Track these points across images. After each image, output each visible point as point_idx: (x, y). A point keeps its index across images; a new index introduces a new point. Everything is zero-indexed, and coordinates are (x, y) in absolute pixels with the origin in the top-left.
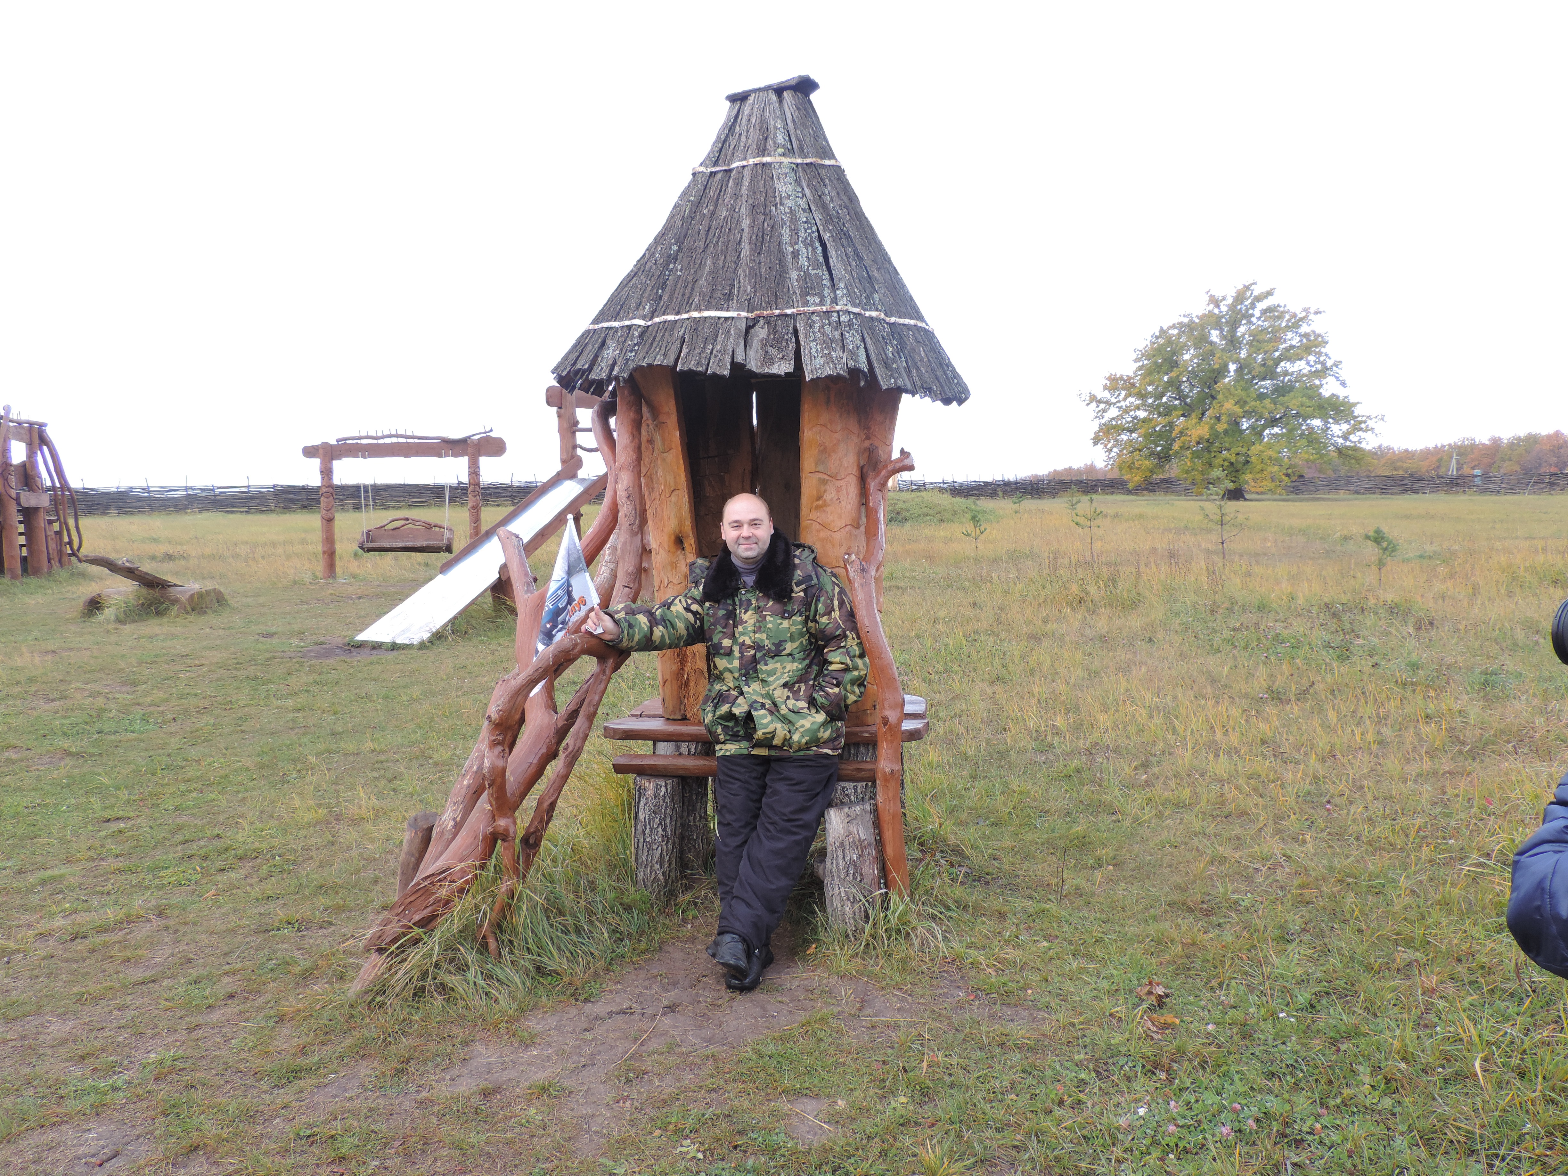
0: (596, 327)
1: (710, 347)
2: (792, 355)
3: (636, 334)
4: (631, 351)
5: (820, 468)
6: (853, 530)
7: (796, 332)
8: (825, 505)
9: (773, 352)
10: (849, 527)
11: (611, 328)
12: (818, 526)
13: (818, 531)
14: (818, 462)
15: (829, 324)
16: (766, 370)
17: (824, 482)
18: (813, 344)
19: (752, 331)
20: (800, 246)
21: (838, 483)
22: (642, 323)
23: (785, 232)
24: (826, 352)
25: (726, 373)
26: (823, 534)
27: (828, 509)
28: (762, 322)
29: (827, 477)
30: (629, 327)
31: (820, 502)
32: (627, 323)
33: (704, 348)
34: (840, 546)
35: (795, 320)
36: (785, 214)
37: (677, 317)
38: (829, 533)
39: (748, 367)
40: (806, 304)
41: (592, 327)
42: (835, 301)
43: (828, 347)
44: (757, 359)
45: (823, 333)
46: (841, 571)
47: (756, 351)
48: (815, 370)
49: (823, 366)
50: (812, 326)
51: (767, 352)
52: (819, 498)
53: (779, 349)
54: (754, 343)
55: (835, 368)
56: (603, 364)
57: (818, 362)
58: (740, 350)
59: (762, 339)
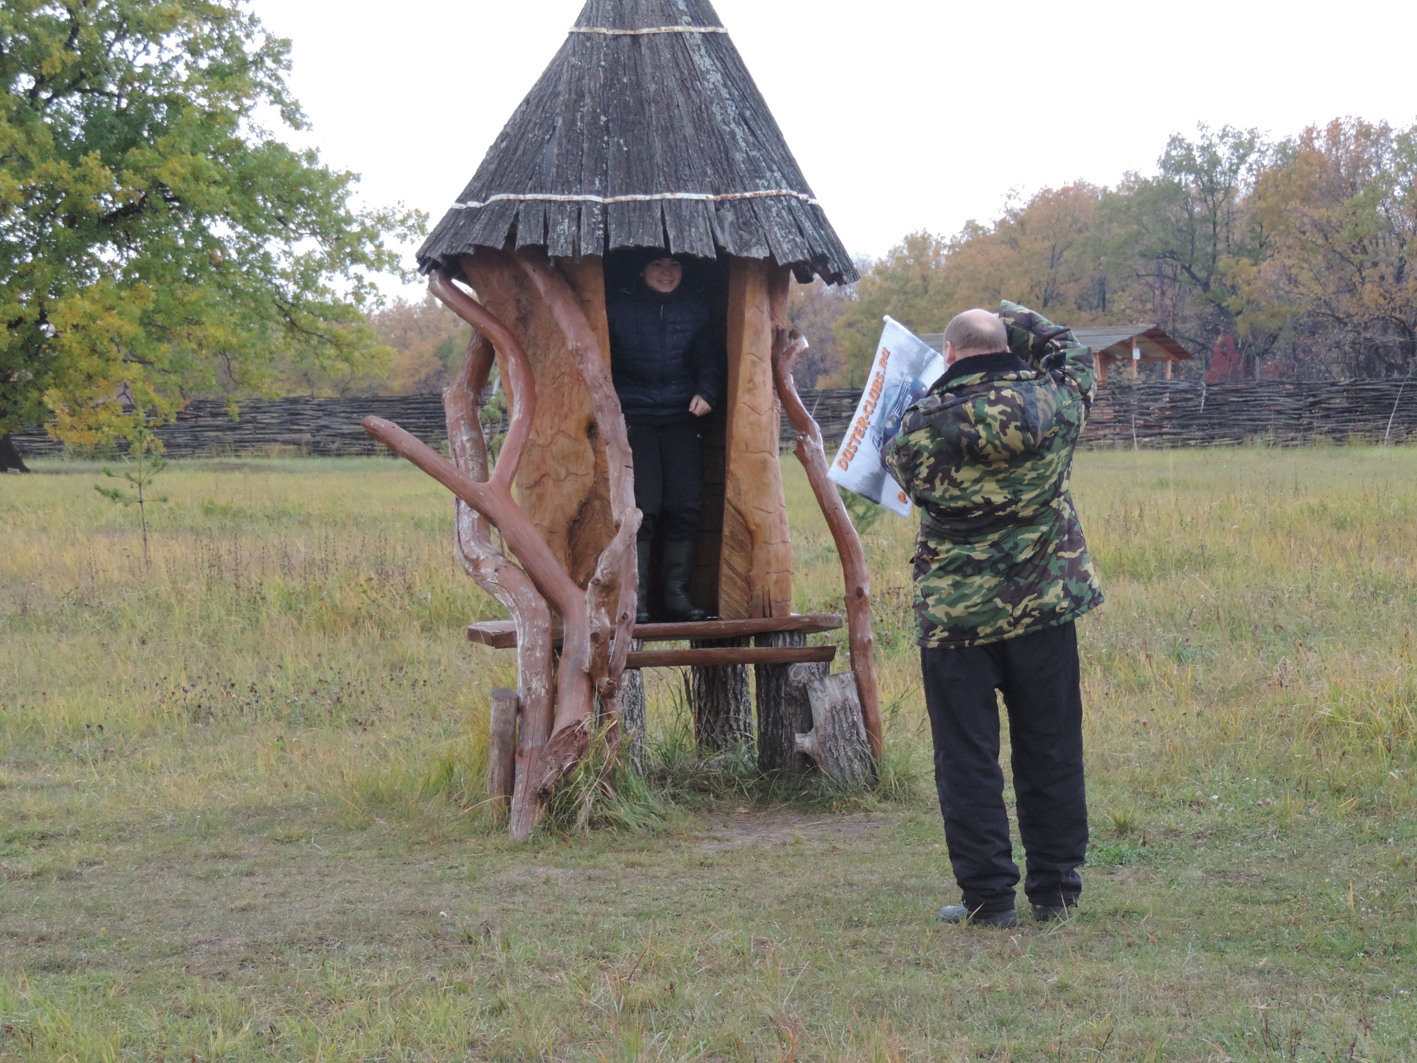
1: (694, 230)
2: (763, 239)
3: (595, 211)
4: (599, 229)
5: (754, 350)
7: (756, 215)
8: (755, 387)
9: (746, 236)
11: (550, 201)
12: (749, 410)
13: (748, 414)
14: (752, 344)
15: (783, 209)
16: (745, 254)
17: (754, 364)
18: (776, 229)
19: (722, 214)
20: (733, 126)
21: (763, 366)
22: (599, 199)
23: (715, 109)
24: (790, 237)
25: (715, 256)
26: (753, 417)
27: (756, 392)
28: (727, 205)
29: (756, 359)
30: (579, 204)
31: (751, 385)
33: (690, 231)
35: (753, 204)
36: (711, 90)
37: (648, 197)
38: (757, 416)
39: (728, 250)
40: (757, 188)
42: (778, 185)
43: (790, 232)
44: (734, 243)
45: (782, 218)
46: (767, 456)
47: (731, 234)
48: (785, 255)
49: (791, 251)
50: (770, 210)
51: (741, 236)
52: (751, 380)
53: (751, 233)
54: (726, 225)
55: (802, 253)
56: (562, 241)
57: (786, 247)
58: (718, 233)
59: (732, 223)
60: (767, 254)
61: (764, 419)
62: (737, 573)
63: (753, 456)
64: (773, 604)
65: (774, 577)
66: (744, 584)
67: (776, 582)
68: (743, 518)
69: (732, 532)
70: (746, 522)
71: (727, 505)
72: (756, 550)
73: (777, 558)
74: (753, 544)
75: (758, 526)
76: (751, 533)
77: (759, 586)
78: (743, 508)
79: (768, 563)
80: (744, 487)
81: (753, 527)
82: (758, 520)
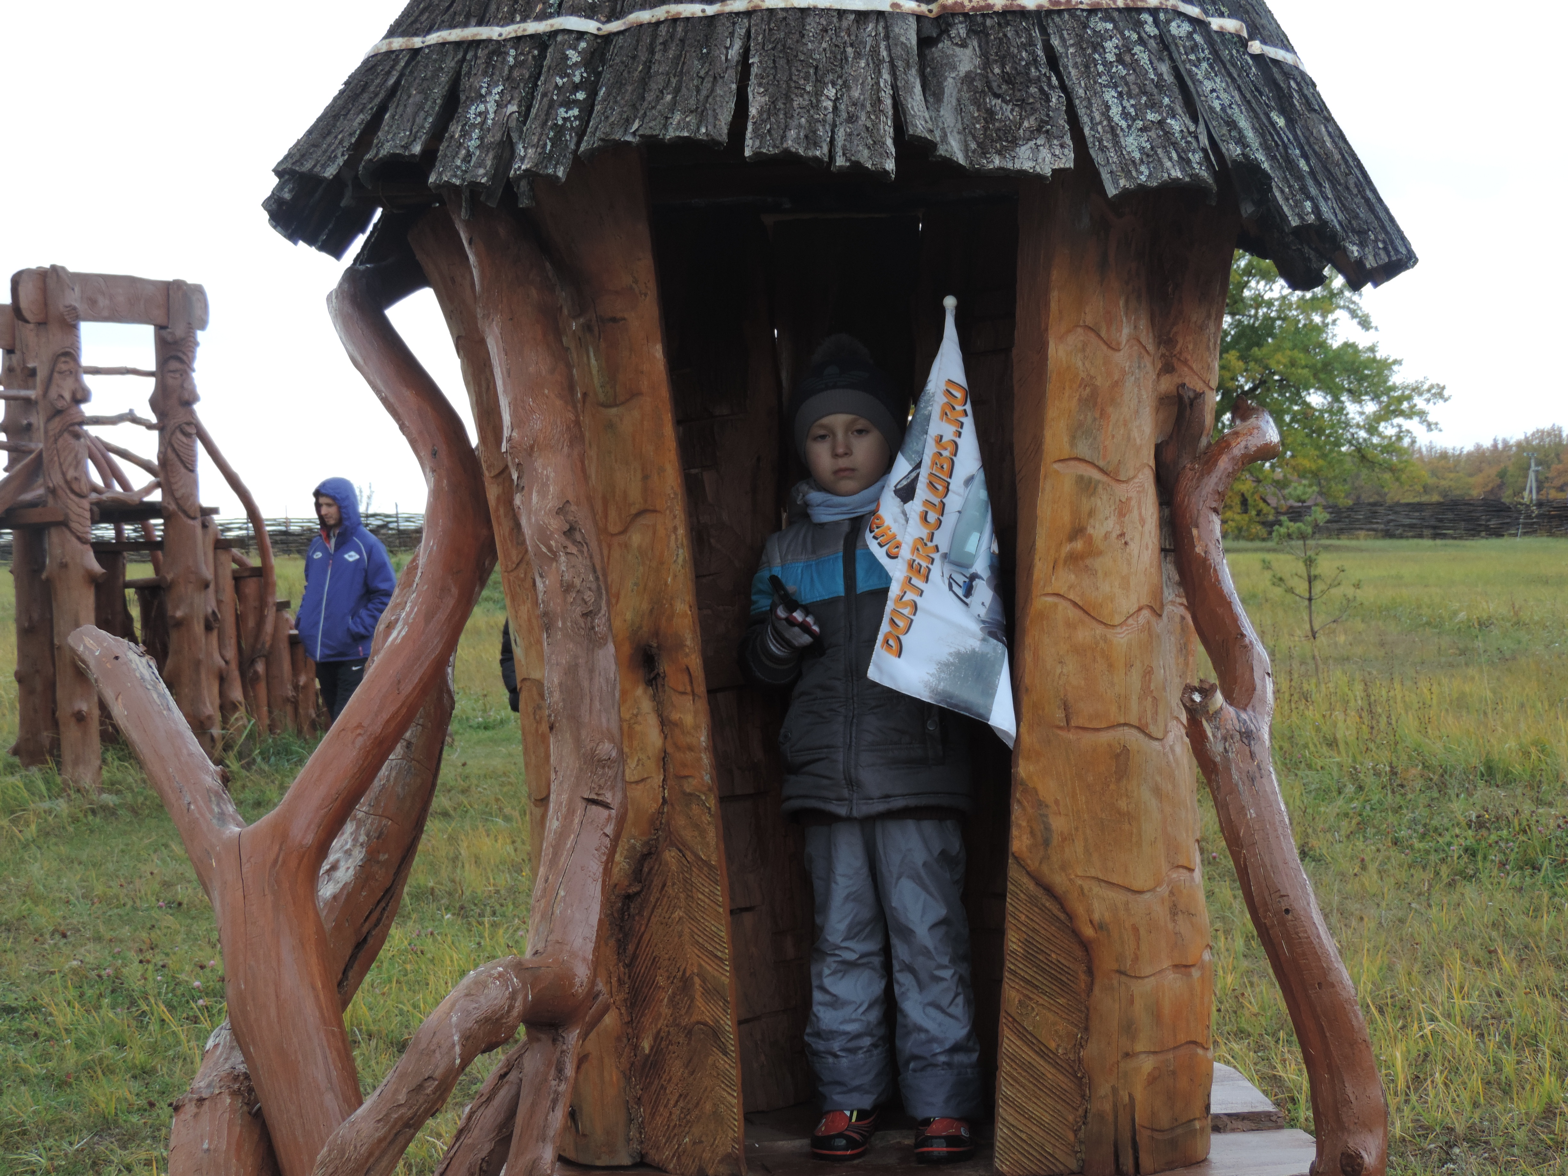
0: (417, 42)
1: (831, 92)
2: (1062, 121)
3: (574, 57)
4: (568, 104)
5: (1081, 449)
6: (1153, 620)
7: (1053, 60)
8: (1092, 551)
9: (1006, 111)
10: (1146, 613)
11: (476, 44)
12: (1073, 613)
13: (1071, 625)
14: (1077, 431)
15: (1141, 41)
16: (997, 162)
17: (1086, 487)
18: (1110, 95)
19: (935, 52)
21: (1121, 491)
22: (590, 26)
24: (1151, 116)
25: (890, 165)
26: (1085, 634)
27: (1097, 563)
28: (960, 30)
29: (1096, 475)
30: (541, 42)
31: (1079, 545)
32: (533, 27)
33: (818, 93)
34: (1129, 666)
35: (1044, 31)
38: (1100, 630)
39: (942, 151)
41: (398, 43)
43: (1153, 105)
44: (966, 131)
45: (1134, 66)
46: (1132, 737)
47: (959, 109)
48: (1127, 166)
49: (1149, 156)
50: (1098, 47)
51: (990, 114)
52: (1077, 531)
53: (1022, 104)
54: (950, 85)
55: (1184, 161)
56: (473, 144)
57: (1132, 143)
58: (916, 102)
59: (968, 79)
60: (1067, 160)
61: (1122, 638)
62: (1044, 1053)
63: (1087, 739)
64: (1143, 1137)
65: (1147, 1064)
66: (1064, 1082)
67: (1153, 1079)
68: (1063, 908)
69: (1027, 943)
70: (1070, 916)
71: (1014, 872)
72: (1097, 991)
73: (1157, 1016)
74: (1090, 972)
75: (1100, 927)
76: (1085, 945)
77: (1104, 1089)
78: (1059, 880)
79: (1129, 1028)
80: (1058, 824)
81: (1088, 932)
82: (1099, 911)
